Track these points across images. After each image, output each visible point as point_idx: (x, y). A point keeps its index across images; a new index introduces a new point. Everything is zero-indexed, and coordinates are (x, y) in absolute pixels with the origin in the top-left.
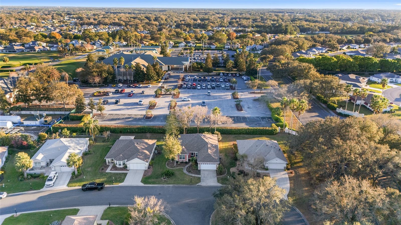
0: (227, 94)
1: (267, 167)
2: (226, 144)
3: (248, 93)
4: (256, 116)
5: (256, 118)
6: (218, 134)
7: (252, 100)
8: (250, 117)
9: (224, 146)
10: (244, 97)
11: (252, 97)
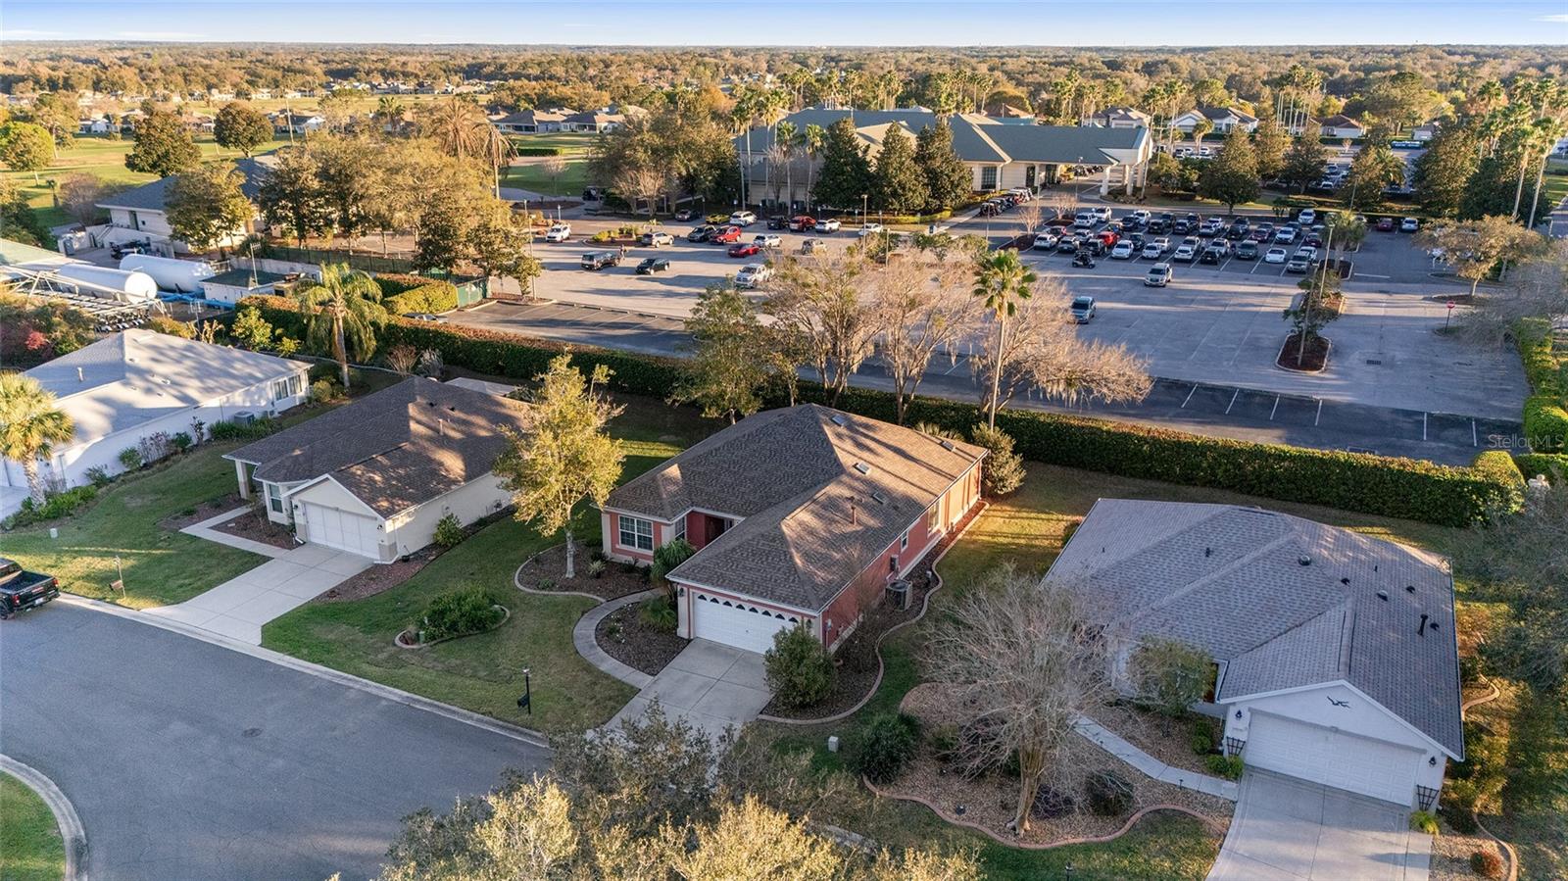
0: (1274, 290)
1: (1239, 746)
2: (1034, 523)
3: (1422, 297)
4: (1399, 406)
5: (1387, 417)
6: (994, 447)
7: (1426, 328)
8: (1350, 405)
9: (1016, 530)
10: (1382, 314)
11: (1434, 319)
